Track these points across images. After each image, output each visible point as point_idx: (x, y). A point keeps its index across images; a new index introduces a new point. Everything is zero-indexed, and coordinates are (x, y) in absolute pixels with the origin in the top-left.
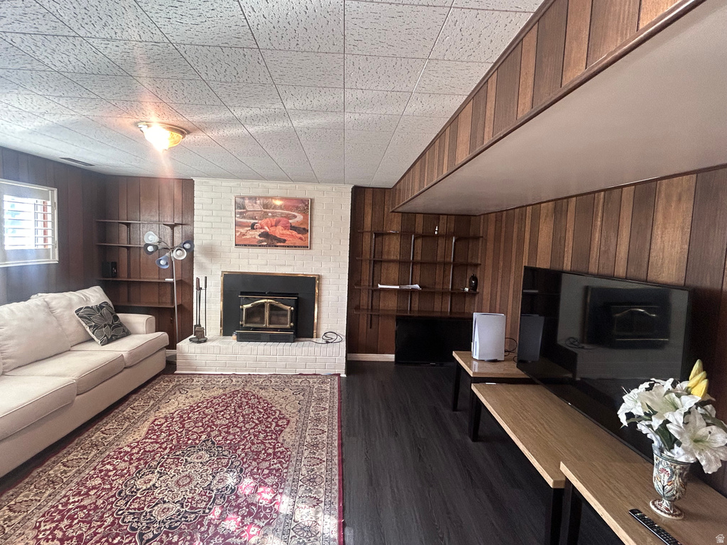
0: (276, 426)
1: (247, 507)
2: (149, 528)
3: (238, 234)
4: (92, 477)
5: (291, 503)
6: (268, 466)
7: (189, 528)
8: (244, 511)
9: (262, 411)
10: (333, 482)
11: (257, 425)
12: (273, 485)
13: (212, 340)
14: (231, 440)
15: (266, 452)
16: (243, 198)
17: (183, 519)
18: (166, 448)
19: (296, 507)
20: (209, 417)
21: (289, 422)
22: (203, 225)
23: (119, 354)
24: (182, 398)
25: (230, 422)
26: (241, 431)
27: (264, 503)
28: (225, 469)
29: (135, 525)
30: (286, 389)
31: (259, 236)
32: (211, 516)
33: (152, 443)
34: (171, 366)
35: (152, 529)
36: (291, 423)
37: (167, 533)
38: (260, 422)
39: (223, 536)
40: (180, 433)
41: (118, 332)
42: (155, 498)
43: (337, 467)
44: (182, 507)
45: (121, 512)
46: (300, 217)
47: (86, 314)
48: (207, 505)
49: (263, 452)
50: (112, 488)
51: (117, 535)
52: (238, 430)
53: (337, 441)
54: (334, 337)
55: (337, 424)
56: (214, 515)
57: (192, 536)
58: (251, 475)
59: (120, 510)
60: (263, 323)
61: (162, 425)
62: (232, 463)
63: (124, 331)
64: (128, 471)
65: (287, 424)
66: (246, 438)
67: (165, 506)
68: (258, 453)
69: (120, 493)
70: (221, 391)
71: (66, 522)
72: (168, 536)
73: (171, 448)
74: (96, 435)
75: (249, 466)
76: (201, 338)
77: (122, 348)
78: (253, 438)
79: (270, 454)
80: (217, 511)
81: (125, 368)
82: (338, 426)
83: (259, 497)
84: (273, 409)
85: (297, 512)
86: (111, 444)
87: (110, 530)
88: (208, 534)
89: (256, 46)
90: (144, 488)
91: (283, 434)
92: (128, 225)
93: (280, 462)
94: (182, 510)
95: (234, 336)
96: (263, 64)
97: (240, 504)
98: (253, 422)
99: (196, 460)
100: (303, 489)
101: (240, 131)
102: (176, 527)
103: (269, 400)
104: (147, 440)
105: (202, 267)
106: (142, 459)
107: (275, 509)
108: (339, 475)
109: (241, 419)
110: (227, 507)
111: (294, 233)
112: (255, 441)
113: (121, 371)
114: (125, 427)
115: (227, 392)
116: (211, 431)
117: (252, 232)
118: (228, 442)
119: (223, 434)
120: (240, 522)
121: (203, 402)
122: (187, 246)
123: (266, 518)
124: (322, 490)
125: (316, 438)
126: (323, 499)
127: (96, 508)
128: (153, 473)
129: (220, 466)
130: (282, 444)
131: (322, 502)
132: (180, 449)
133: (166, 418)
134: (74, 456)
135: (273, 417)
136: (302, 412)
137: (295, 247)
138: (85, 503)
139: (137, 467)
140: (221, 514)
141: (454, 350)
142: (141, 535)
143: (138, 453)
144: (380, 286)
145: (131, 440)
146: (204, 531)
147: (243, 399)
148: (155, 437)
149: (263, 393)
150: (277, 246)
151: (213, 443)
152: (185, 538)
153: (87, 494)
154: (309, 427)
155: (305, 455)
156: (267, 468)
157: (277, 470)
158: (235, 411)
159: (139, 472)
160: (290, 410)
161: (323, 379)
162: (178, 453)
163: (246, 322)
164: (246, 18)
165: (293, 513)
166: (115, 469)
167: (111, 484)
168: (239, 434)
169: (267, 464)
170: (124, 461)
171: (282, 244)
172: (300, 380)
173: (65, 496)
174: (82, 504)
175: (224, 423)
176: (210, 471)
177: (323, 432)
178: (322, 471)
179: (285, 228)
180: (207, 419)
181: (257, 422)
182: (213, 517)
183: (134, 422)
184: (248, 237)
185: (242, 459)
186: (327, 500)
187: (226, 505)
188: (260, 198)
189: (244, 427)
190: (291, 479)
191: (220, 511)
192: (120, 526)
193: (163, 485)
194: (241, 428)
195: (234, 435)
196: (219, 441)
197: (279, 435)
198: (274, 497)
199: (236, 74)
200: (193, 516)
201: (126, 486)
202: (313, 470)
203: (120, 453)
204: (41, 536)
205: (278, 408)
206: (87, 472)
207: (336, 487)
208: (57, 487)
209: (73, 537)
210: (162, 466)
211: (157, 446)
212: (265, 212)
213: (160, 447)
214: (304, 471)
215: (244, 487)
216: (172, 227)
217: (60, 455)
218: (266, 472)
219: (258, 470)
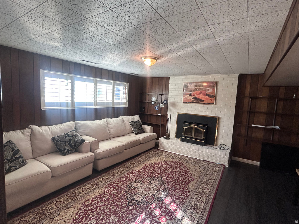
0: (188, 180)
1: (165, 209)
2: (132, 201)
3: (184, 98)
4: (123, 177)
5: (182, 215)
6: (179, 195)
7: (143, 207)
8: (163, 210)
9: (184, 172)
10: (205, 214)
11: (180, 177)
12: (178, 204)
13: (172, 139)
14: (168, 180)
15: (180, 189)
16: (187, 83)
17: (142, 203)
18: (146, 175)
19: (184, 218)
20: (164, 168)
21: (193, 180)
22: (172, 94)
23: (139, 138)
24: (157, 159)
25: (170, 173)
26: (173, 177)
27: (172, 210)
28: (162, 190)
29: (128, 198)
30: (197, 166)
31: (193, 98)
32: (151, 206)
33: (143, 172)
34: (157, 146)
35: (132, 202)
36: (194, 181)
37: (136, 205)
38: (182, 176)
39: (153, 215)
40: (152, 171)
41: (141, 131)
42: (137, 192)
43: (209, 208)
44: (144, 199)
45: (126, 192)
46: (211, 90)
47: (133, 124)
48: (151, 201)
49: (179, 189)
50: (127, 183)
51: (123, 199)
52: (172, 177)
53: (213, 196)
54: (225, 147)
55: (216, 188)
56: (152, 206)
57: (143, 210)
58: (171, 197)
59: (126, 191)
60: (192, 135)
61: (148, 166)
62: (166, 189)
63: (143, 131)
64: (133, 179)
65: (193, 181)
66: (174, 181)
67: (139, 196)
68: (177, 189)
69: (128, 186)
70: (171, 159)
71: (112, 189)
72: (136, 207)
73: (147, 176)
74: (129, 164)
75: (171, 192)
76: (167, 138)
77: (141, 137)
78: (177, 182)
79: (181, 191)
80: (154, 205)
81: (141, 144)
82: (216, 189)
83: (170, 207)
84: (189, 172)
85: (184, 220)
86: (131, 168)
87: (122, 197)
88: (148, 213)
89: (161, 17)
90: (135, 187)
91: (189, 184)
92: (148, 94)
93: (184, 196)
94: (143, 199)
95: (180, 139)
96: (168, 24)
97: (163, 206)
98: (179, 175)
99: (154, 183)
100: (189, 211)
101: (175, 55)
102: (139, 205)
103: (188, 168)
104: (141, 171)
105: (170, 110)
106: (138, 176)
107: (175, 215)
108: (209, 212)
109: (175, 173)
110: (158, 205)
111: (208, 97)
112: (177, 183)
113: (139, 145)
114: (137, 164)
115: (173, 161)
116: (162, 174)
117: (190, 97)
118: (167, 180)
119: (166, 177)
120: (160, 213)
121: (163, 162)
122: (165, 102)
123: (170, 216)
124: (198, 216)
125: (204, 191)
126: (197, 220)
127: (121, 188)
128: (139, 183)
129: (161, 188)
130: (187, 188)
131: (196, 221)
132: (150, 177)
133: (150, 164)
134: (121, 169)
135: (187, 176)
136: (201, 178)
137: (208, 103)
138: (119, 185)
139: (136, 179)
140: (155, 207)
141: (297, 168)
142: (129, 202)
143: (137, 174)
144: (252, 125)
145: (137, 169)
146: (147, 211)
147: (178, 165)
148: (144, 170)
149: (187, 165)
150: (200, 103)
151: (162, 179)
152: (141, 210)
153: (120, 182)
154: (202, 185)
155: (196, 197)
156: (178, 196)
157: (182, 199)
158: (174, 169)
159: (135, 181)
160: (196, 175)
161: (216, 165)
162: (149, 178)
163: (185, 134)
164: (152, 7)
165: (182, 220)
166: (130, 177)
167: (127, 182)
168: (172, 178)
169: (178, 194)
170: (133, 175)
171: (202, 102)
172: (205, 163)
173: (115, 181)
174: (118, 185)
175: (168, 172)
176: (157, 189)
177: (208, 189)
178: (202, 207)
179: (204, 95)
180: (163, 169)
181: (181, 176)
182: (152, 207)
183: (140, 163)
184: (188, 99)
185: (170, 189)
186: (199, 221)
187: (158, 204)
188: (194, 82)
189: (175, 176)
190: (186, 205)
191: (155, 206)
192: (125, 197)
193: (141, 188)
194: (174, 176)
195: (170, 178)
196: (164, 179)
197: (188, 184)
198: (177, 209)
199: (161, 31)
200: (146, 203)
201: (130, 184)
202: (197, 205)
203: (133, 172)
204: (106, 190)
205: (191, 173)
206: (123, 175)
207: (205, 217)
208: (114, 177)
209: (112, 194)
210: (143, 181)
211: (144, 173)
212: (195, 88)
213: (144, 174)
214: (193, 204)
215: (166, 200)
216: (162, 95)
217: (118, 167)
218: (177, 197)
219: (174, 195)
